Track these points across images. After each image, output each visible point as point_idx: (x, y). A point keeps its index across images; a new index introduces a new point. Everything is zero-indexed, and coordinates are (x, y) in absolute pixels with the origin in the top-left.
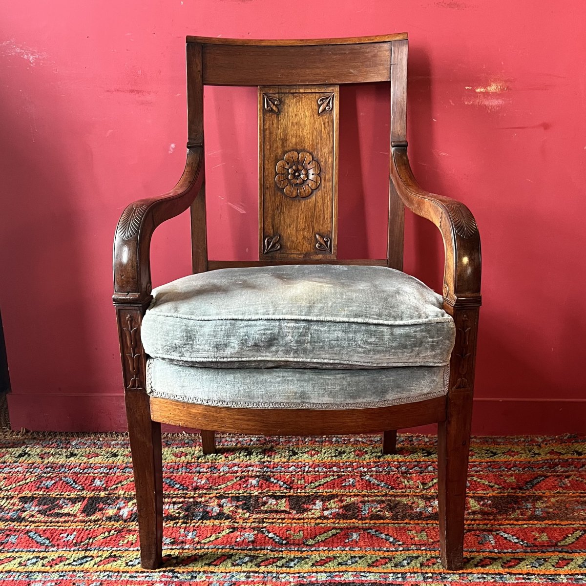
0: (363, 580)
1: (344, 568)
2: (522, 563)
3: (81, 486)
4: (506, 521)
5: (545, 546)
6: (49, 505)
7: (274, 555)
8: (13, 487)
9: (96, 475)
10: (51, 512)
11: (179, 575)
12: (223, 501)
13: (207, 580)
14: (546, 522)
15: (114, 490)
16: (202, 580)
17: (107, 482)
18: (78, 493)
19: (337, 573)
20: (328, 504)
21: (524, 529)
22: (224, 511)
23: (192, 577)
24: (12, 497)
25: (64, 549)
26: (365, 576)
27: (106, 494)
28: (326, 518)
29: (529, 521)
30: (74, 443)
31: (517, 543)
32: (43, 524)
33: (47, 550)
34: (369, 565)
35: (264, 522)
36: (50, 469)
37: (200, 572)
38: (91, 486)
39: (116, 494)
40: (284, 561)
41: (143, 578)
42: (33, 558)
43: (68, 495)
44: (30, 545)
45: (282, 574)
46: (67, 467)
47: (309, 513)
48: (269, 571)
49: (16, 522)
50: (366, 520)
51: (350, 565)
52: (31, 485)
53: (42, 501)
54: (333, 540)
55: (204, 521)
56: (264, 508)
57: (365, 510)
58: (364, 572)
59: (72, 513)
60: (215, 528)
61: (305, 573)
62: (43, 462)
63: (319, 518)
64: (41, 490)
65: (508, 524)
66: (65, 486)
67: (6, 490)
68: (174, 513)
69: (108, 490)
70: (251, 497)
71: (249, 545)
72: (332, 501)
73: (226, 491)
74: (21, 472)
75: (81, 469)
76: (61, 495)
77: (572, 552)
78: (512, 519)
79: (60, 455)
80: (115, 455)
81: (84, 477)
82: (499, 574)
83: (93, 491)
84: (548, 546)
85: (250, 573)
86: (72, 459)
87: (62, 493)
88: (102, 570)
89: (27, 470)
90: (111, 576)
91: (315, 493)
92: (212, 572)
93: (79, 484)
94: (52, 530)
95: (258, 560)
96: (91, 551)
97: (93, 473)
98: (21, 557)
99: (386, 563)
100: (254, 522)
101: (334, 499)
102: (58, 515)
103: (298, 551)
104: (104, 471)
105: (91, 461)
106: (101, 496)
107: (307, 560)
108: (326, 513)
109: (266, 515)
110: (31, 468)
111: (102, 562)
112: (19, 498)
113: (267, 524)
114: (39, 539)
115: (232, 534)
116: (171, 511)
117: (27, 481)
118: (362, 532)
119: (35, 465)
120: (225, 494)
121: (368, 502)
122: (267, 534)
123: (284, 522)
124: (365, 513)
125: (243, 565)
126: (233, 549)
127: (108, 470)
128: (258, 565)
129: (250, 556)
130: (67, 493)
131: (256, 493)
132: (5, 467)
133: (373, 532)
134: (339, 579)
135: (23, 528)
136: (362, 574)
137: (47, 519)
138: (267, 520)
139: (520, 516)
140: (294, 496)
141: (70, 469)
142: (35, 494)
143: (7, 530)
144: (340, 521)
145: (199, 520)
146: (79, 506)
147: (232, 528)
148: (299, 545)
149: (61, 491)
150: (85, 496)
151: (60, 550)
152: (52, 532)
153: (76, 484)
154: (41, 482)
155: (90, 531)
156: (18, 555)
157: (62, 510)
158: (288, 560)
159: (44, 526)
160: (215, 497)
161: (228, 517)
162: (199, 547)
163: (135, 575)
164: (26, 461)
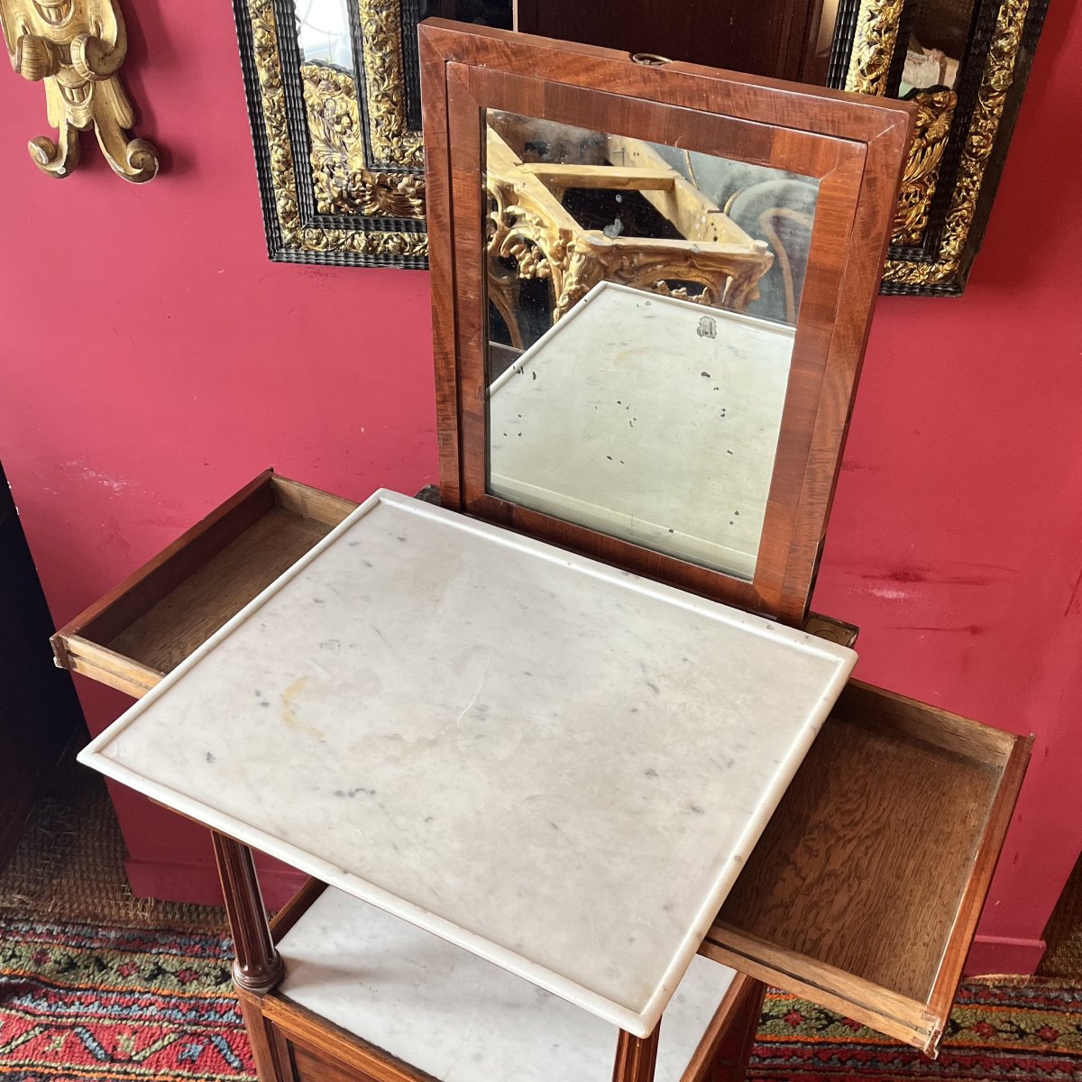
3: (238, 1059)
8: (147, 1055)
18: (235, 1078)
30: (225, 946)
36: (194, 1013)
46: (218, 1010)
52: (171, 1053)
62: (184, 993)
64: (184, 1068)
66: (216, 1057)
67: (139, 1063)
74: (157, 1017)
75: (237, 1016)
79: (207, 976)
81: (242, 1035)
86: (223, 986)
87: (213, 1075)
89: (164, 1012)
93: (236, 1052)
110: (168, 1008)
117: (165, 1042)
119: (173, 1001)
132: (134, 1004)
141: (222, 1013)
142: (178, 1076)
149: (212, 1070)
153: (231, 1052)
154: (185, 1047)
164: (162, 988)
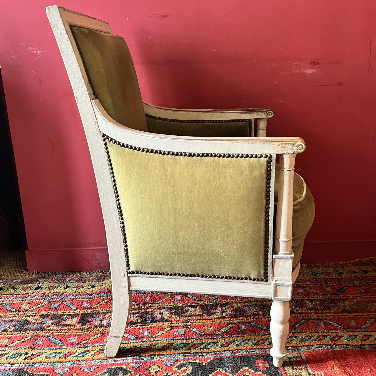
0: (252, 354)
1: (240, 347)
2: (342, 338)
3: (75, 307)
4: (330, 314)
5: (354, 328)
6: (58, 320)
7: (198, 342)
8: (34, 309)
9: (83, 300)
10: (59, 324)
11: (143, 358)
12: (162, 311)
13: (161, 359)
14: (353, 314)
15: (95, 308)
16: (157, 359)
17: (91, 303)
18: (74, 312)
19: (236, 351)
20: (224, 309)
21: (341, 318)
22: (164, 317)
23: (151, 358)
24: (35, 315)
25: (71, 347)
26: (253, 351)
27: (91, 311)
28: (225, 317)
29: (343, 313)
30: (67, 280)
31: (338, 326)
32: (56, 331)
33: (61, 348)
34: (254, 345)
35: (188, 322)
36: (55, 296)
37: (155, 355)
38: (81, 307)
39: (97, 311)
40: (204, 345)
41: (122, 361)
42: (53, 353)
43: (68, 313)
44: (50, 345)
45: (204, 353)
46: (66, 295)
47: (215, 315)
48: (197, 352)
49: (40, 331)
50: (248, 317)
51: (243, 345)
52: (45, 307)
53: (54, 317)
54: (231, 331)
55: (153, 324)
56: (187, 314)
57: (246, 311)
58: (252, 349)
59: (72, 324)
60: (160, 328)
61: (217, 352)
62: (50, 292)
63: (221, 318)
64: (52, 310)
65: (331, 316)
66: (66, 307)
67: (31, 311)
68: (134, 320)
69: (92, 309)
70: (178, 307)
71: (182, 337)
72: (226, 307)
73: (163, 305)
74: (38, 299)
75: (74, 296)
76: (64, 313)
77: (371, 331)
78: (333, 313)
79: (60, 287)
80: (93, 287)
81: (76, 301)
82: (330, 345)
83: (83, 310)
84: (356, 328)
85: (185, 354)
86: (67, 289)
87: (65, 312)
88: (96, 358)
89: (41, 297)
90: (103, 362)
91: (215, 302)
92: (163, 355)
93: (74, 305)
94: (62, 335)
95: (189, 345)
96: (88, 347)
97: (81, 298)
98: (46, 352)
99: (264, 343)
100: (183, 322)
101: (228, 305)
102: (64, 325)
103: (211, 338)
104: (88, 297)
105: (79, 290)
106: (88, 313)
107: (217, 344)
108: (224, 314)
109: (190, 318)
110: (44, 296)
111: (96, 354)
112: (39, 316)
113: (191, 323)
114: (55, 341)
115: (171, 330)
116: (132, 319)
117: (43, 304)
118: (247, 325)
119: (46, 294)
120: (163, 306)
121: (248, 306)
122: (192, 329)
123: (200, 321)
124: (247, 313)
125: (180, 349)
126: (173, 339)
127: (90, 295)
128: (189, 349)
129: (184, 343)
130: (68, 312)
131: (181, 305)
132: (28, 296)
133: (253, 324)
134: (238, 354)
135: (45, 334)
136: (251, 350)
137: (58, 328)
138: (190, 321)
139: (337, 311)
140: (204, 305)
142: (49, 313)
143: (35, 336)
144: (233, 319)
145: (150, 323)
146: (76, 319)
147: (170, 327)
148: (211, 335)
149: (64, 310)
150: (79, 313)
151: (69, 348)
152: (63, 336)
153: (72, 305)
154: (51, 305)
155: (85, 335)
156: (44, 351)
157: (66, 322)
158: (206, 344)
159: (57, 333)
160: (157, 308)
161: (167, 321)
162: (152, 340)
163: (117, 360)
164: (41, 292)
